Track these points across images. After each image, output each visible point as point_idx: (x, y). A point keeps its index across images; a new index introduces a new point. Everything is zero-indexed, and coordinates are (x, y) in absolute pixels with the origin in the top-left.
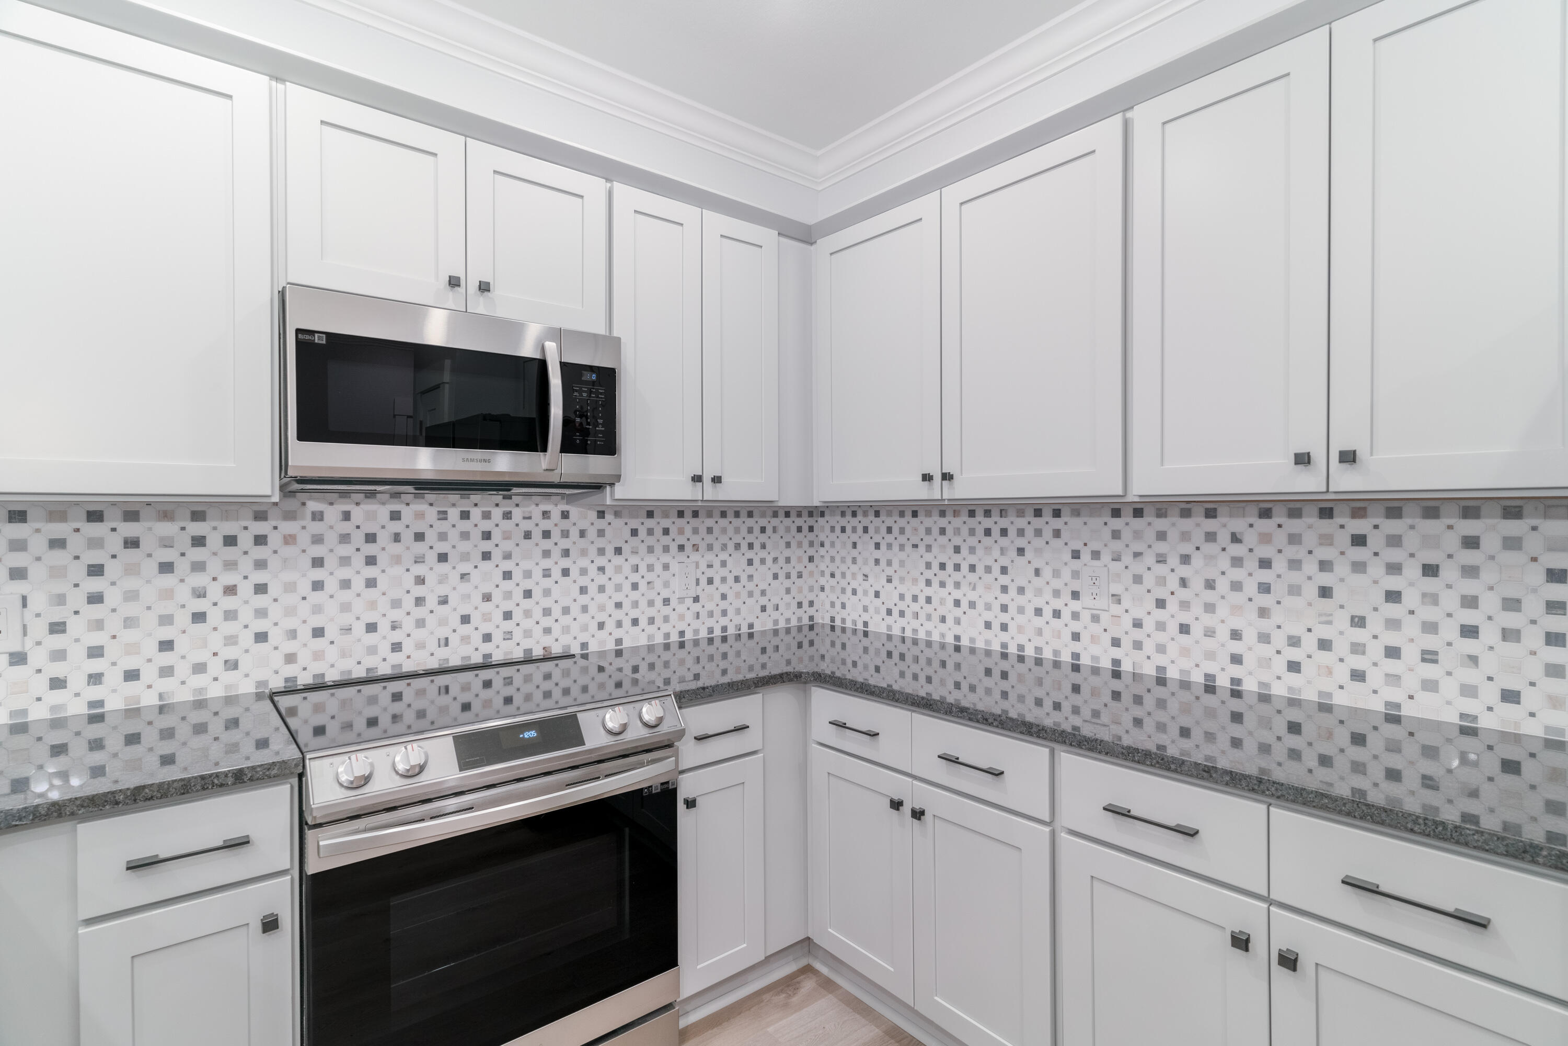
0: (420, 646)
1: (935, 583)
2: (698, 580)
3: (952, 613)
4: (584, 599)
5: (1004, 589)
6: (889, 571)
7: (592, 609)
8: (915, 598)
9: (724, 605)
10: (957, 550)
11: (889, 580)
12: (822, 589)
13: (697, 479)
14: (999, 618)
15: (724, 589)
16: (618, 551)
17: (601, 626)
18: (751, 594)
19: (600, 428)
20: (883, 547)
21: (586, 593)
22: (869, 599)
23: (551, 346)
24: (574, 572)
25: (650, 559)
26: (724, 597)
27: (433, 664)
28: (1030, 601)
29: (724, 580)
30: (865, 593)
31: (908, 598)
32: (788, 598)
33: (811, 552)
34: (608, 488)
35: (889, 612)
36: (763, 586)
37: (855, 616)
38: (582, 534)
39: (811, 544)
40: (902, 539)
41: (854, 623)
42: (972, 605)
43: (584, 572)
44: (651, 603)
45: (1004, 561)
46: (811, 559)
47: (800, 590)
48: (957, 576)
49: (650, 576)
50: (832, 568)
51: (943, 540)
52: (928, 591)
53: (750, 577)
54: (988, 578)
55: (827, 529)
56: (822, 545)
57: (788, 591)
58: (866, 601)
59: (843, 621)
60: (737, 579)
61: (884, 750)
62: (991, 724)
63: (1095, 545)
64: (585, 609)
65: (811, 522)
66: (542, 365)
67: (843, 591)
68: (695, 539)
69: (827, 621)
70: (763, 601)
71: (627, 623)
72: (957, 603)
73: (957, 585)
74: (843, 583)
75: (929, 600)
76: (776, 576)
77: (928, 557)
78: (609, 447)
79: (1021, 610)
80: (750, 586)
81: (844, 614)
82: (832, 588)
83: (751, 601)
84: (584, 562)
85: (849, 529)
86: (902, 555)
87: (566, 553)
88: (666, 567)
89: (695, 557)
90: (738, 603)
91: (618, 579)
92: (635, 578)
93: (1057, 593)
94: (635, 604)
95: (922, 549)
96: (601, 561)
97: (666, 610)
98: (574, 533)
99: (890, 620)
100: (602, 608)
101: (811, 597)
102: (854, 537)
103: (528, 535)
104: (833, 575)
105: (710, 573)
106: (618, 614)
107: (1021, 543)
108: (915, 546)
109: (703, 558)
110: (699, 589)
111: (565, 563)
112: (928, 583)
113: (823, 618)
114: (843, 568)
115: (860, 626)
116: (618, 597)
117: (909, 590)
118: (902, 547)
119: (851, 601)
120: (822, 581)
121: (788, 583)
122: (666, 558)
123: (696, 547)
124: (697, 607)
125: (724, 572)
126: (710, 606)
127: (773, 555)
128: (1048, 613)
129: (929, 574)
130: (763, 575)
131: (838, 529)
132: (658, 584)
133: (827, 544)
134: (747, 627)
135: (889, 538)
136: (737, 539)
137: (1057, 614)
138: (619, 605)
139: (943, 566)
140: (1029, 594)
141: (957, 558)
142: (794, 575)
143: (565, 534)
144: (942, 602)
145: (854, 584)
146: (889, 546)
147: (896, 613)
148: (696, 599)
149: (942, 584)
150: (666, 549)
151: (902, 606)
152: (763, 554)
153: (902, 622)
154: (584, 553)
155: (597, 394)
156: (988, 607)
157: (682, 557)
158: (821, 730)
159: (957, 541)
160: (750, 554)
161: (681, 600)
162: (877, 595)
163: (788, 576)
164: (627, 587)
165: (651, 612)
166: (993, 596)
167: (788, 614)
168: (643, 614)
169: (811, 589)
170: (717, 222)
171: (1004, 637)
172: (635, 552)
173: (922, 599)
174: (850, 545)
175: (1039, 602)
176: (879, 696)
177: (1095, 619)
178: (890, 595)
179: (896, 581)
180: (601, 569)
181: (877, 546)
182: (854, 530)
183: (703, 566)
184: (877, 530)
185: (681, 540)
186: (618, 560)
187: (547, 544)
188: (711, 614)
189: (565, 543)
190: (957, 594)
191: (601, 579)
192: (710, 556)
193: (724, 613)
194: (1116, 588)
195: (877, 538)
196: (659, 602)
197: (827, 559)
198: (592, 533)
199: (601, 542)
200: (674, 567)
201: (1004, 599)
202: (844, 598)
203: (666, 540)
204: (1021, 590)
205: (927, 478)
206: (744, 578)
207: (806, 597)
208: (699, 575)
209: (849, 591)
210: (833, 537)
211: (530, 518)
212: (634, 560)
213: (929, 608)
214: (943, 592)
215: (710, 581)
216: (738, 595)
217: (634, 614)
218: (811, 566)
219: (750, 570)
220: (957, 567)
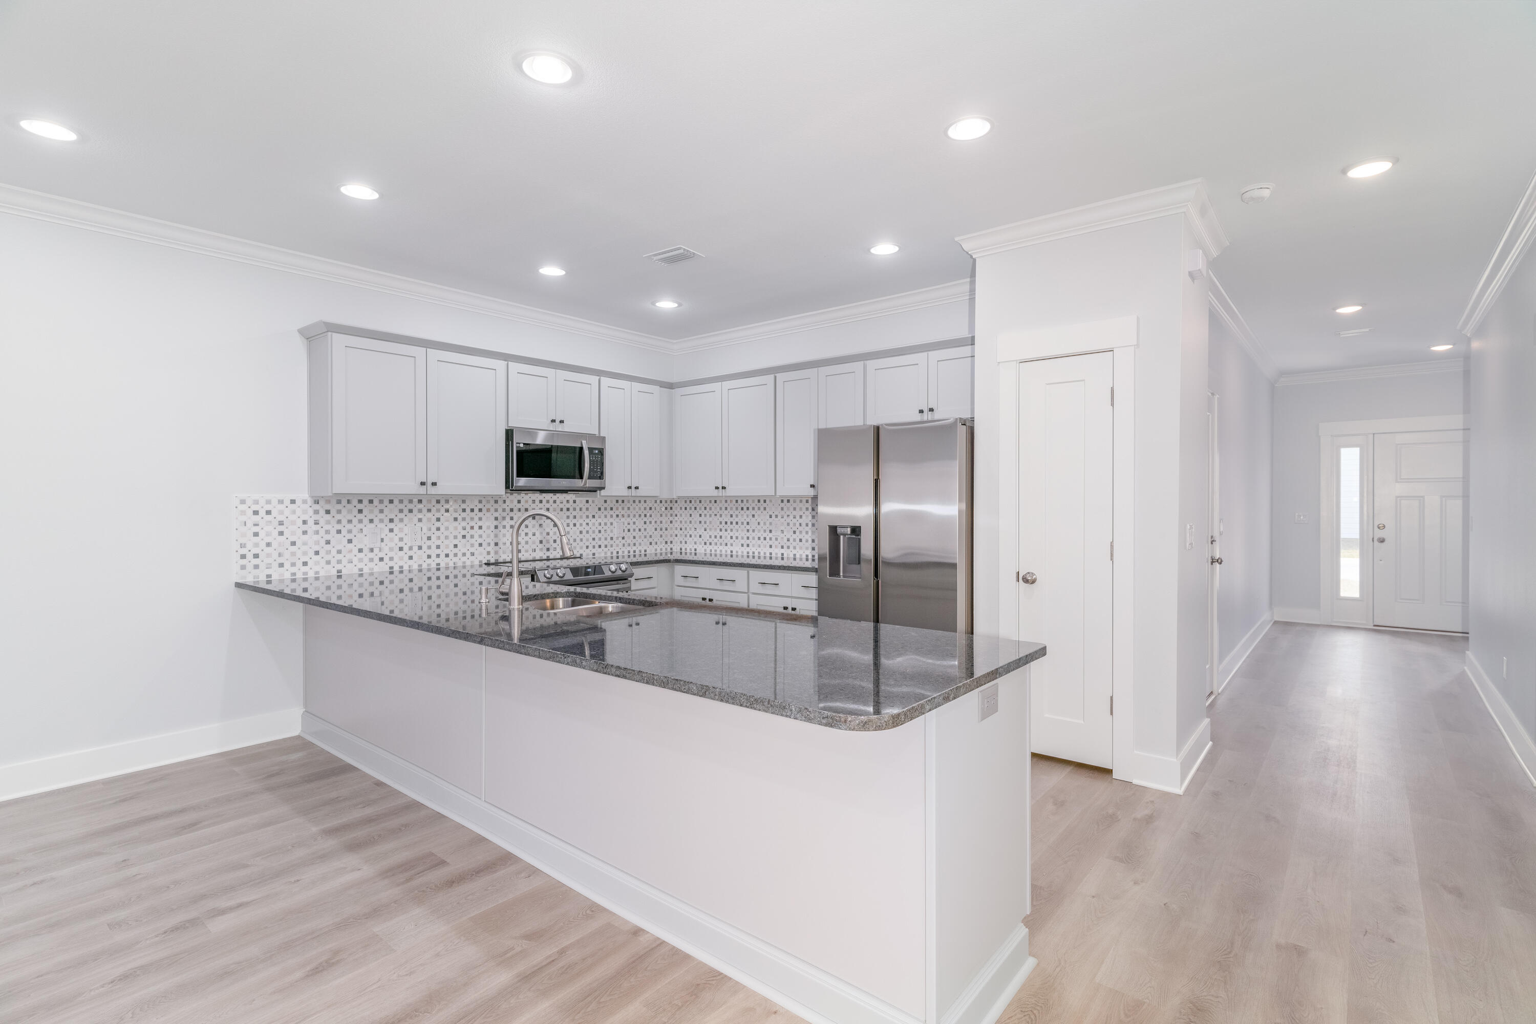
0: (527, 551)
1: (723, 530)
2: (624, 530)
3: (729, 541)
4: (581, 536)
5: (748, 531)
6: (705, 526)
7: (584, 540)
8: (716, 537)
9: (634, 541)
10: (731, 516)
11: (705, 530)
12: (676, 536)
13: (630, 488)
14: (745, 542)
15: (634, 534)
16: (594, 517)
17: (587, 547)
18: (645, 537)
19: (599, 470)
20: (703, 516)
21: (582, 533)
22: (697, 539)
23: (584, 442)
24: (578, 525)
25: (605, 520)
26: (634, 537)
27: (531, 558)
28: (756, 534)
29: (634, 530)
30: (695, 536)
31: (713, 537)
32: (661, 539)
33: (671, 519)
34: (598, 491)
35: (705, 543)
36: (651, 533)
37: (691, 546)
38: (581, 509)
39: (671, 515)
40: (711, 512)
41: (691, 550)
42: (737, 538)
43: (581, 525)
44: (606, 539)
45: (748, 520)
46: (671, 522)
47: (666, 536)
48: (731, 527)
49: (606, 528)
50: (681, 526)
51: (726, 512)
52: (721, 533)
53: (645, 529)
54: (743, 527)
55: (679, 508)
56: (676, 516)
57: (661, 536)
58: (695, 540)
59: (686, 549)
60: (640, 530)
61: (701, 583)
62: (732, 566)
63: (776, 513)
64: (581, 540)
65: (671, 505)
66: (581, 449)
67: (686, 536)
68: (623, 512)
69: (679, 550)
70: (651, 540)
71: (597, 546)
72: (731, 538)
73: (732, 530)
74: (686, 532)
75: (721, 537)
76: (656, 529)
77: (721, 519)
78: (601, 476)
79: (754, 538)
80: (645, 533)
81: (686, 546)
82: (681, 535)
83: (645, 540)
84: (581, 521)
85: (688, 508)
86: (711, 519)
87: (575, 517)
88: (612, 524)
89: (623, 520)
90: (640, 541)
91: (594, 528)
92: (600, 528)
93: (765, 531)
94: (600, 539)
95: (718, 516)
96: (587, 521)
97: (612, 542)
98: (578, 509)
99: (705, 547)
100: (588, 540)
101: (671, 539)
102: (691, 512)
103: (562, 510)
104: (681, 529)
105: (629, 527)
106: (594, 543)
107: (753, 513)
108: (716, 515)
109: (625, 520)
110: (625, 533)
111: (574, 521)
112: (721, 530)
113: (676, 549)
114: (686, 526)
115: (693, 551)
116: (593, 536)
117: (713, 533)
118: (710, 516)
119: (689, 540)
120: (676, 532)
121: (661, 533)
122: (611, 520)
123: (623, 516)
124: (623, 541)
125: (634, 527)
126: (629, 541)
127: (655, 520)
128: (762, 538)
129: (721, 526)
130: (650, 528)
131: (683, 509)
132: (609, 531)
133: (678, 516)
134: (644, 551)
135: (705, 512)
136: (640, 512)
137: (765, 539)
138: (594, 539)
139: (726, 523)
140: (756, 532)
141: (731, 519)
142: (664, 529)
143: (575, 509)
144: (726, 537)
145: (691, 533)
146: (705, 515)
147: (708, 544)
148: (623, 538)
149: (726, 530)
150: (612, 516)
151: (710, 540)
152: (650, 519)
153: (711, 547)
154: (581, 517)
155: (598, 457)
156: (743, 538)
157: (617, 520)
158: (679, 580)
159: (731, 512)
160: (645, 519)
161: (617, 538)
162: (700, 536)
163: (661, 529)
164: (597, 532)
165: (606, 543)
166: (744, 534)
167: (661, 546)
168: (603, 544)
169: (671, 536)
170: (637, 386)
171: (748, 549)
172: (600, 517)
173: (718, 537)
174: (689, 515)
175: (759, 535)
176: (699, 564)
177: (776, 539)
178: (706, 536)
179: (708, 530)
180: (587, 524)
181: (700, 515)
182: (691, 508)
183: (626, 524)
184: (700, 509)
185: (617, 512)
186: (593, 520)
187: (568, 513)
188: (629, 545)
189: (574, 513)
190: (732, 534)
191: (587, 528)
192: (629, 520)
193: (635, 545)
194: (782, 528)
195: (700, 512)
196: (609, 539)
197: (679, 522)
198: (584, 509)
199: (587, 513)
200: (615, 524)
201: (748, 534)
202: (686, 539)
203: (611, 513)
204: (754, 531)
205: (717, 488)
206: (642, 530)
207: (669, 539)
208: (624, 528)
209: (688, 536)
210: (681, 512)
211: (562, 503)
212: (600, 521)
213: (721, 540)
214: (726, 533)
215: (629, 530)
216: (640, 537)
217: (600, 543)
218: (671, 525)
219: (645, 526)
220: (731, 523)
